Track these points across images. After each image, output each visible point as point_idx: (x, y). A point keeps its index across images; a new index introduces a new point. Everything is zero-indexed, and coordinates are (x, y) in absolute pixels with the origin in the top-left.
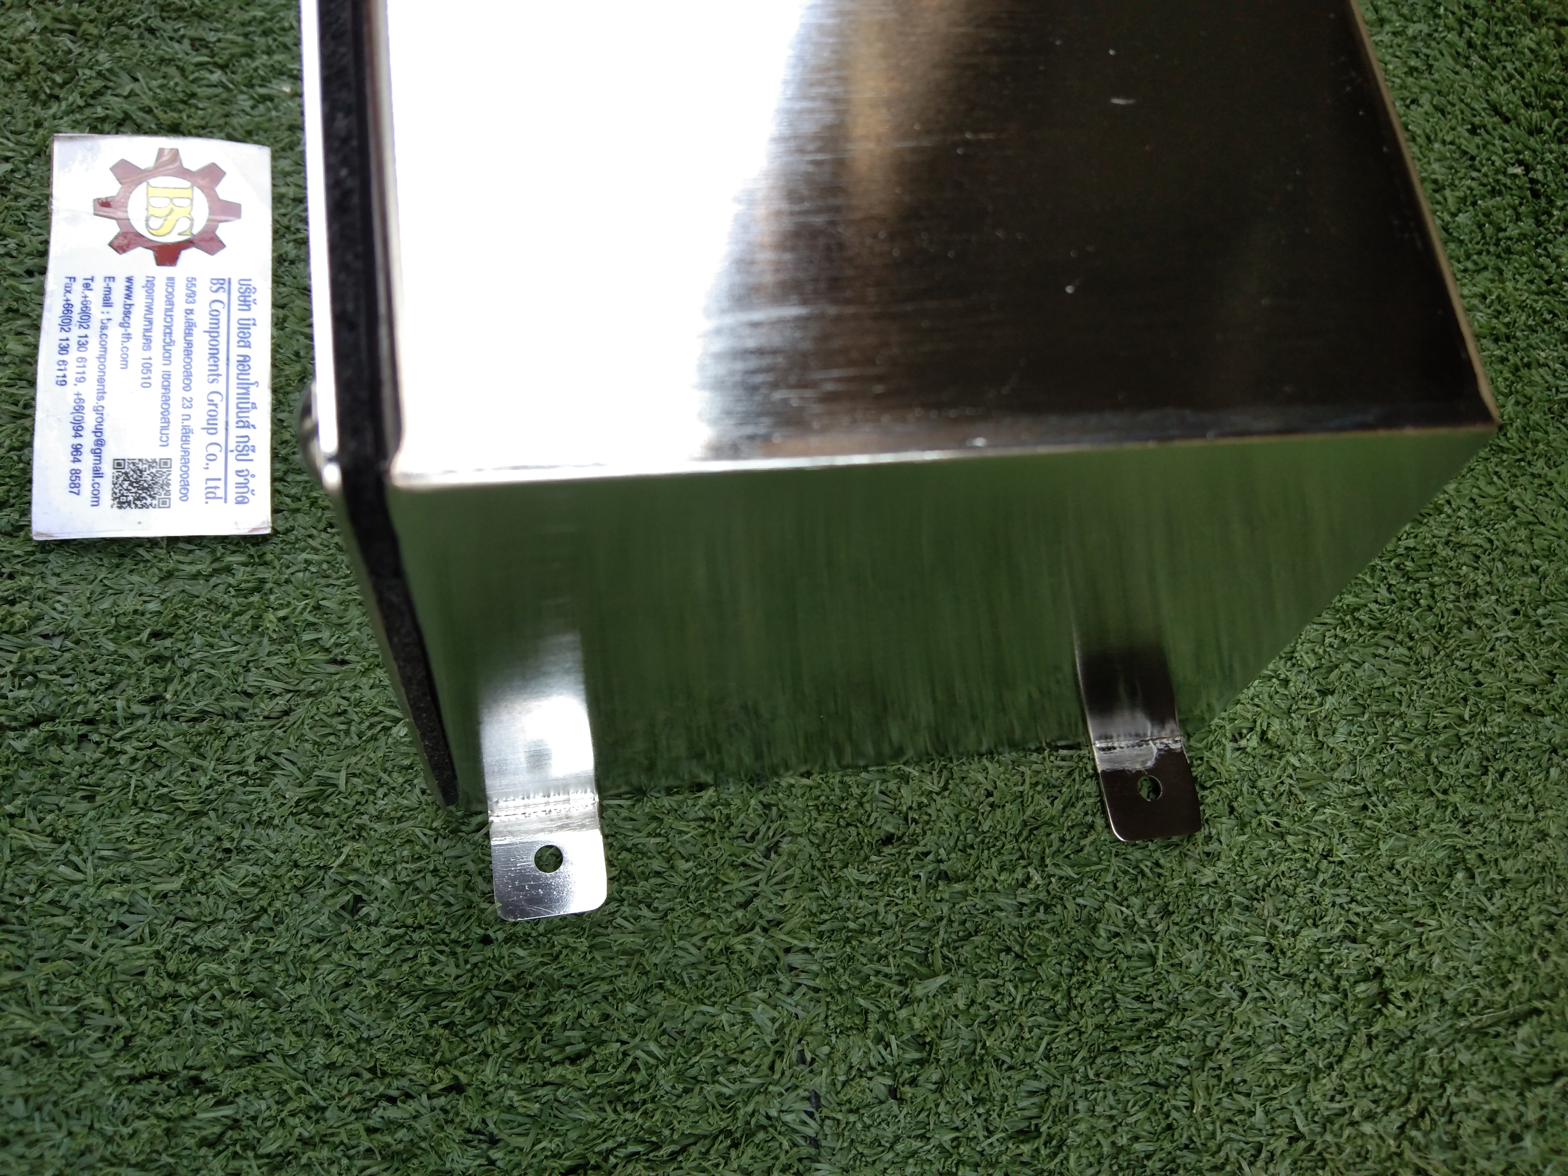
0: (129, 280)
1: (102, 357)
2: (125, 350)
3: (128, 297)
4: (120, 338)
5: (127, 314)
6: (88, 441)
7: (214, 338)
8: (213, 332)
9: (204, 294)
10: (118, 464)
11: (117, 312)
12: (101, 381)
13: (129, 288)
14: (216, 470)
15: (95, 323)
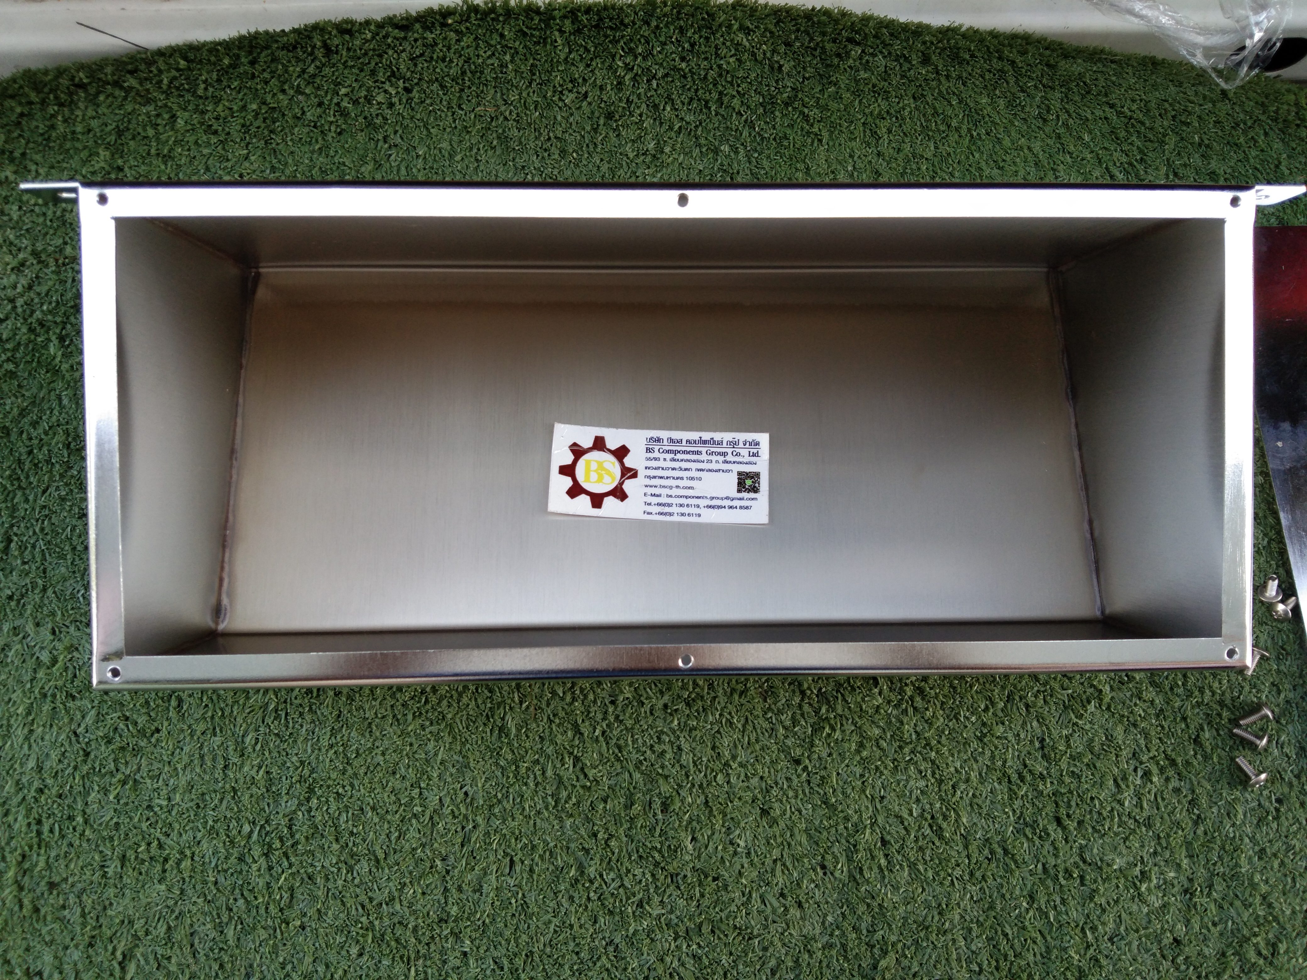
0: (646, 486)
1: (686, 497)
2: (683, 488)
3: (656, 487)
4: (679, 490)
5: (664, 487)
6: (727, 503)
7: (679, 452)
8: (676, 452)
9: (655, 455)
10: (739, 491)
11: (664, 492)
12: (699, 498)
13: (651, 486)
14: (744, 452)
15: (669, 500)
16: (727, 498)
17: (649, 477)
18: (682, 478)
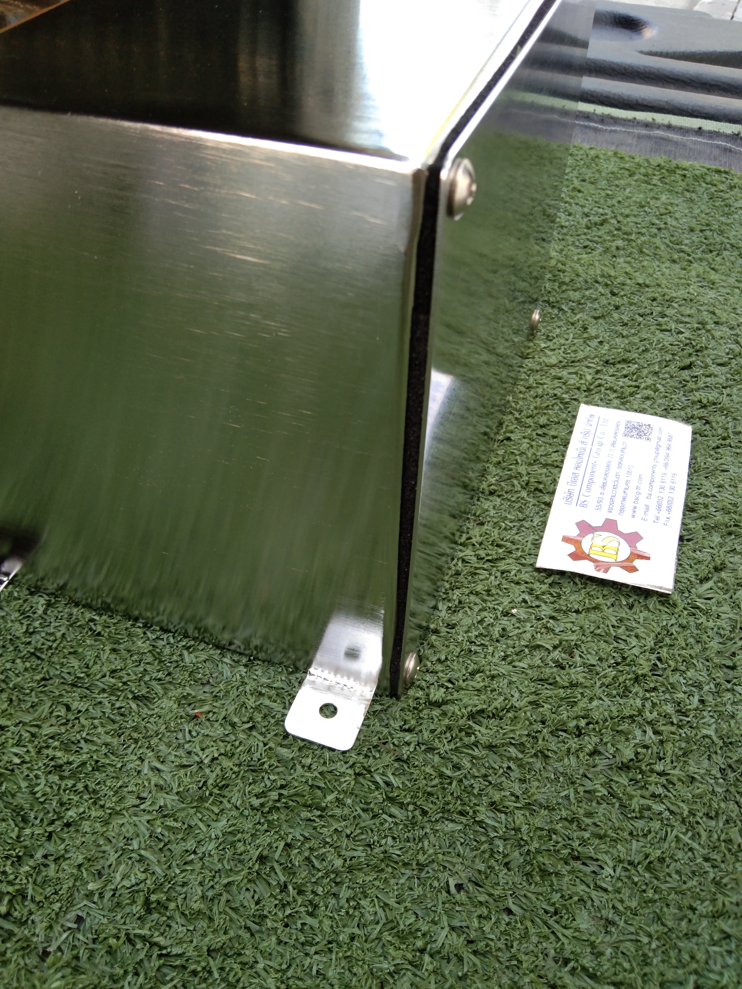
0: (633, 516)
1: (652, 482)
2: (640, 482)
3: (635, 508)
4: (642, 487)
6: (663, 451)
7: (592, 479)
8: (592, 482)
9: (592, 502)
10: (649, 439)
11: (643, 501)
12: (654, 473)
13: (634, 512)
14: (601, 427)
15: (654, 499)
16: (657, 449)
17: (622, 510)
18: (627, 482)
